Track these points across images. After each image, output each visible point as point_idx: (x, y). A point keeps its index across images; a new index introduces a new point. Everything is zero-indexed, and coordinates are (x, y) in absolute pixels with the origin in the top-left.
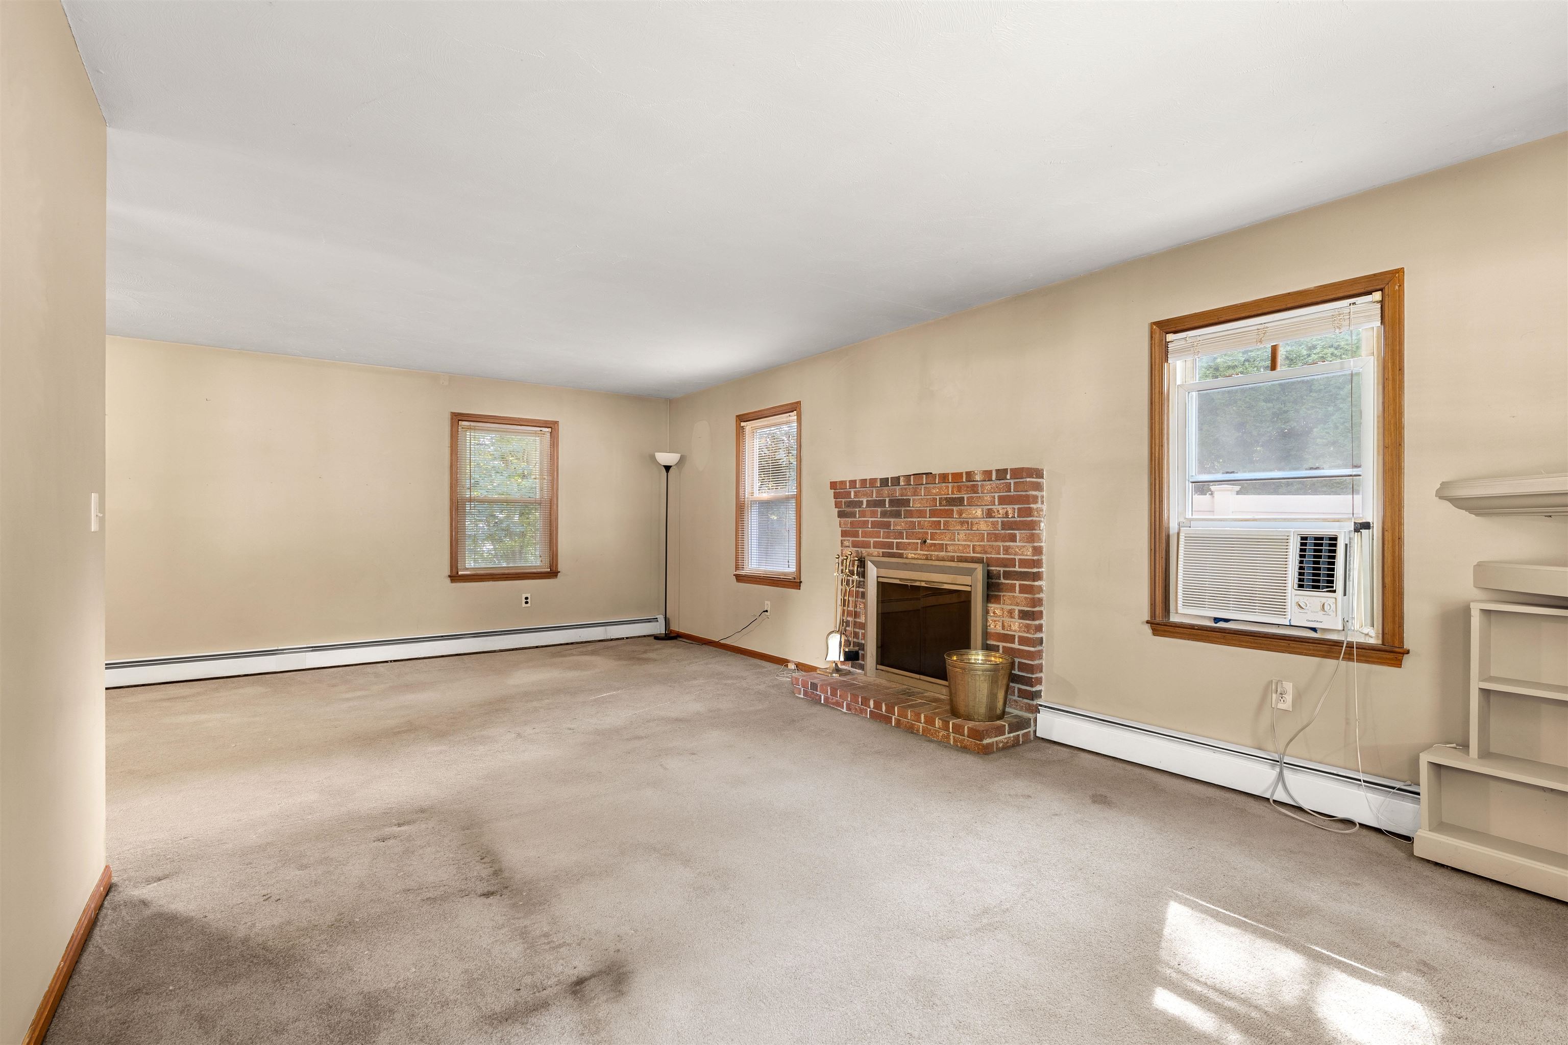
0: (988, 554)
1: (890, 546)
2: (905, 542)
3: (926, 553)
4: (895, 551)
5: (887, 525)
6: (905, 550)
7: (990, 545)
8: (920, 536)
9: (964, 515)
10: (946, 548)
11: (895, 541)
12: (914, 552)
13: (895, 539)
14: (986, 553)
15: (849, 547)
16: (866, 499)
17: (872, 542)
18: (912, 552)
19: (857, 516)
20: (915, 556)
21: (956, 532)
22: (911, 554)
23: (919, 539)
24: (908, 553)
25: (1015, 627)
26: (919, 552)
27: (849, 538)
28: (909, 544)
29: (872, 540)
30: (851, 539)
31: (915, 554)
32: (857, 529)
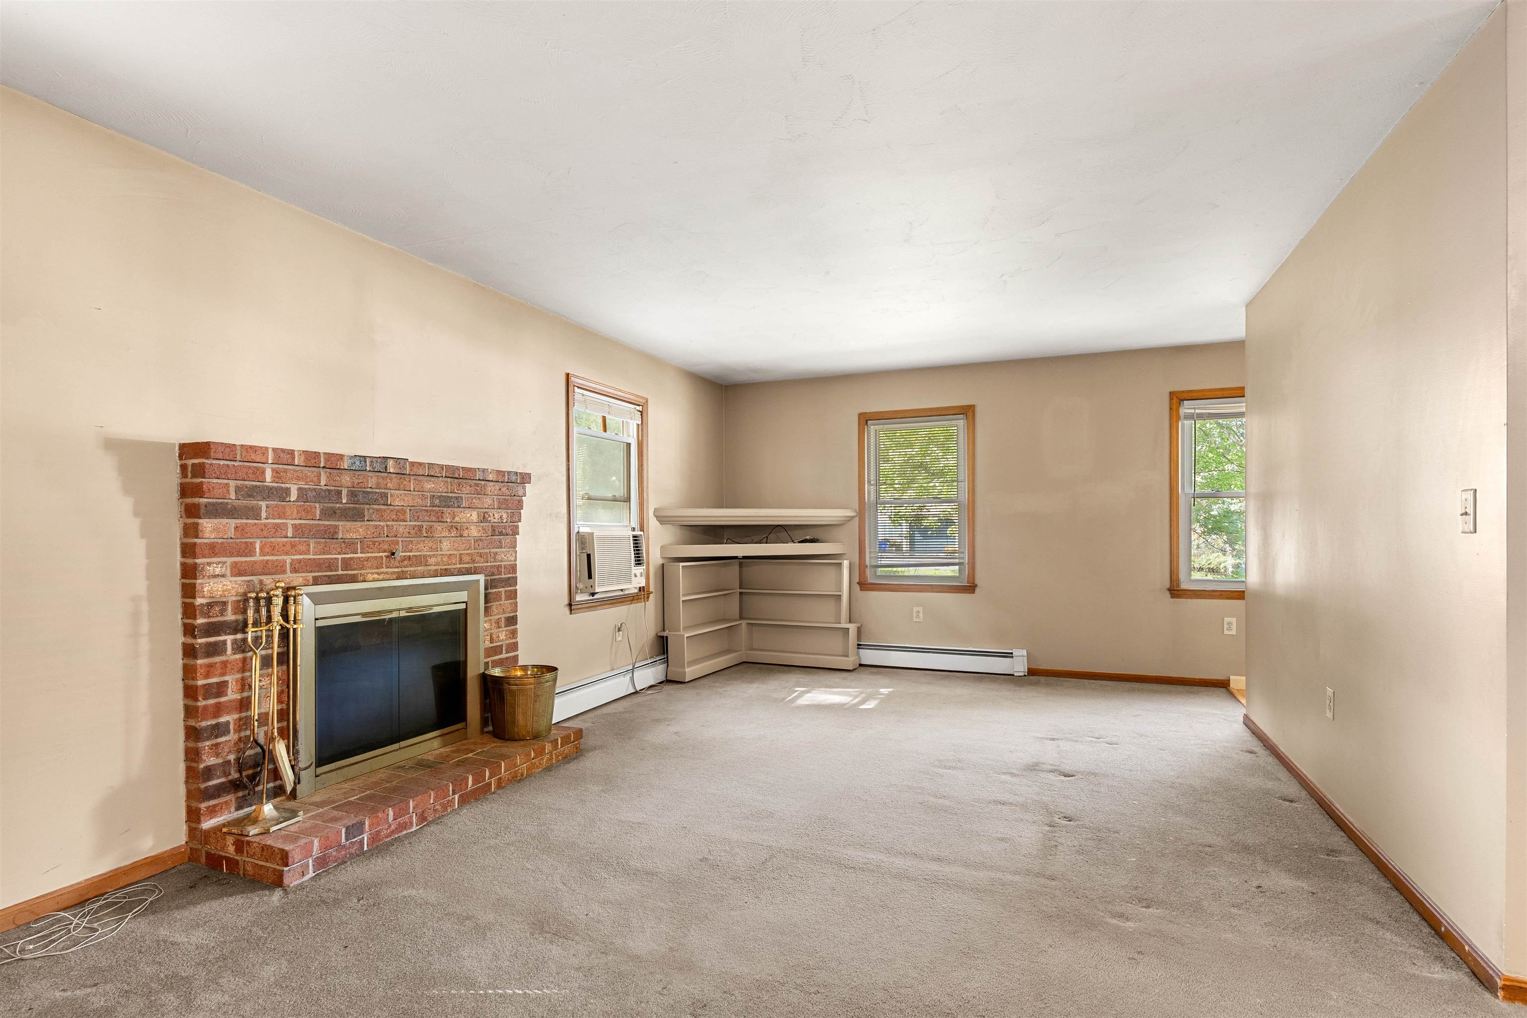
0: (477, 563)
1: (330, 565)
2: (359, 558)
3: (396, 570)
4: (340, 572)
5: (331, 534)
6: (362, 569)
7: (478, 553)
8: (386, 547)
9: (457, 519)
10: (427, 561)
11: (339, 557)
12: (377, 571)
13: (339, 553)
14: (473, 561)
15: (223, 576)
16: (296, 487)
17: (288, 561)
18: (373, 571)
19: (264, 515)
20: (379, 577)
21: (439, 539)
22: (372, 573)
23: (384, 551)
24: (367, 573)
25: (502, 636)
26: (384, 570)
27: (224, 559)
28: (368, 559)
29: (288, 559)
30: (230, 560)
31: (378, 574)
32: (251, 540)
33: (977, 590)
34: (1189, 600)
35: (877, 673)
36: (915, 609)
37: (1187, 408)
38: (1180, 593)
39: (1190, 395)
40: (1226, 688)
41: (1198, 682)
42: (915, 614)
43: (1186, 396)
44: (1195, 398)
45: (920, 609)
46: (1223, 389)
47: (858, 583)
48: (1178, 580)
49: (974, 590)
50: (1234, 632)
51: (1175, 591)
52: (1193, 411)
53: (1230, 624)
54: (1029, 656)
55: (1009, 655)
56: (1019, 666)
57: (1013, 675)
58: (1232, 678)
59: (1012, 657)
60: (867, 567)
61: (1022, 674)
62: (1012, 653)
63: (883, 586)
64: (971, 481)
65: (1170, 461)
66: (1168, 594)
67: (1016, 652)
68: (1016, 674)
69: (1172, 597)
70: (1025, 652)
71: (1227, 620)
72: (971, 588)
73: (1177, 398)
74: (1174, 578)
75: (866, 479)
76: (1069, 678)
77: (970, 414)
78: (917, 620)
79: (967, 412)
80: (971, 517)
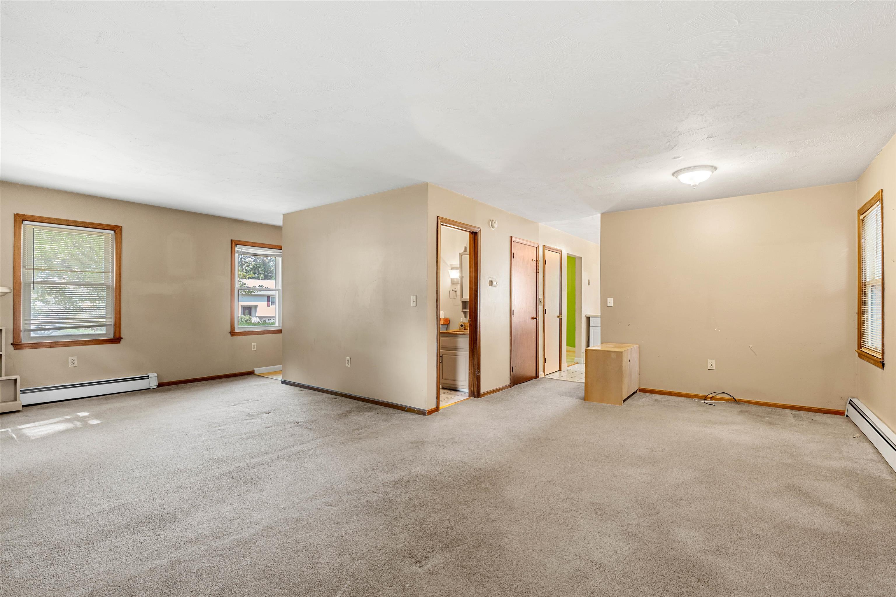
33: (122, 341)
34: (238, 337)
35: (47, 408)
36: (70, 358)
37: (238, 248)
38: (235, 334)
39: (240, 243)
40: (253, 374)
41: (243, 373)
42: (70, 362)
43: (238, 242)
44: (241, 244)
45: (75, 358)
46: (252, 243)
47: (12, 344)
48: (234, 328)
49: (120, 341)
50: (256, 349)
51: (233, 333)
52: (241, 250)
53: (254, 346)
54: (159, 377)
55: (147, 377)
56: (153, 383)
57: (150, 389)
58: (255, 369)
59: (148, 378)
60: (21, 331)
61: (156, 387)
62: (148, 376)
63: (35, 345)
64: (118, 274)
65: (231, 273)
66: (230, 335)
67: (150, 375)
68: (151, 388)
69: (231, 336)
70: (156, 375)
71: (253, 344)
72: (117, 340)
73: (234, 243)
74: (232, 327)
75: (22, 265)
76: (182, 384)
77: (118, 231)
78: (72, 366)
79: (116, 229)
80: (118, 296)
